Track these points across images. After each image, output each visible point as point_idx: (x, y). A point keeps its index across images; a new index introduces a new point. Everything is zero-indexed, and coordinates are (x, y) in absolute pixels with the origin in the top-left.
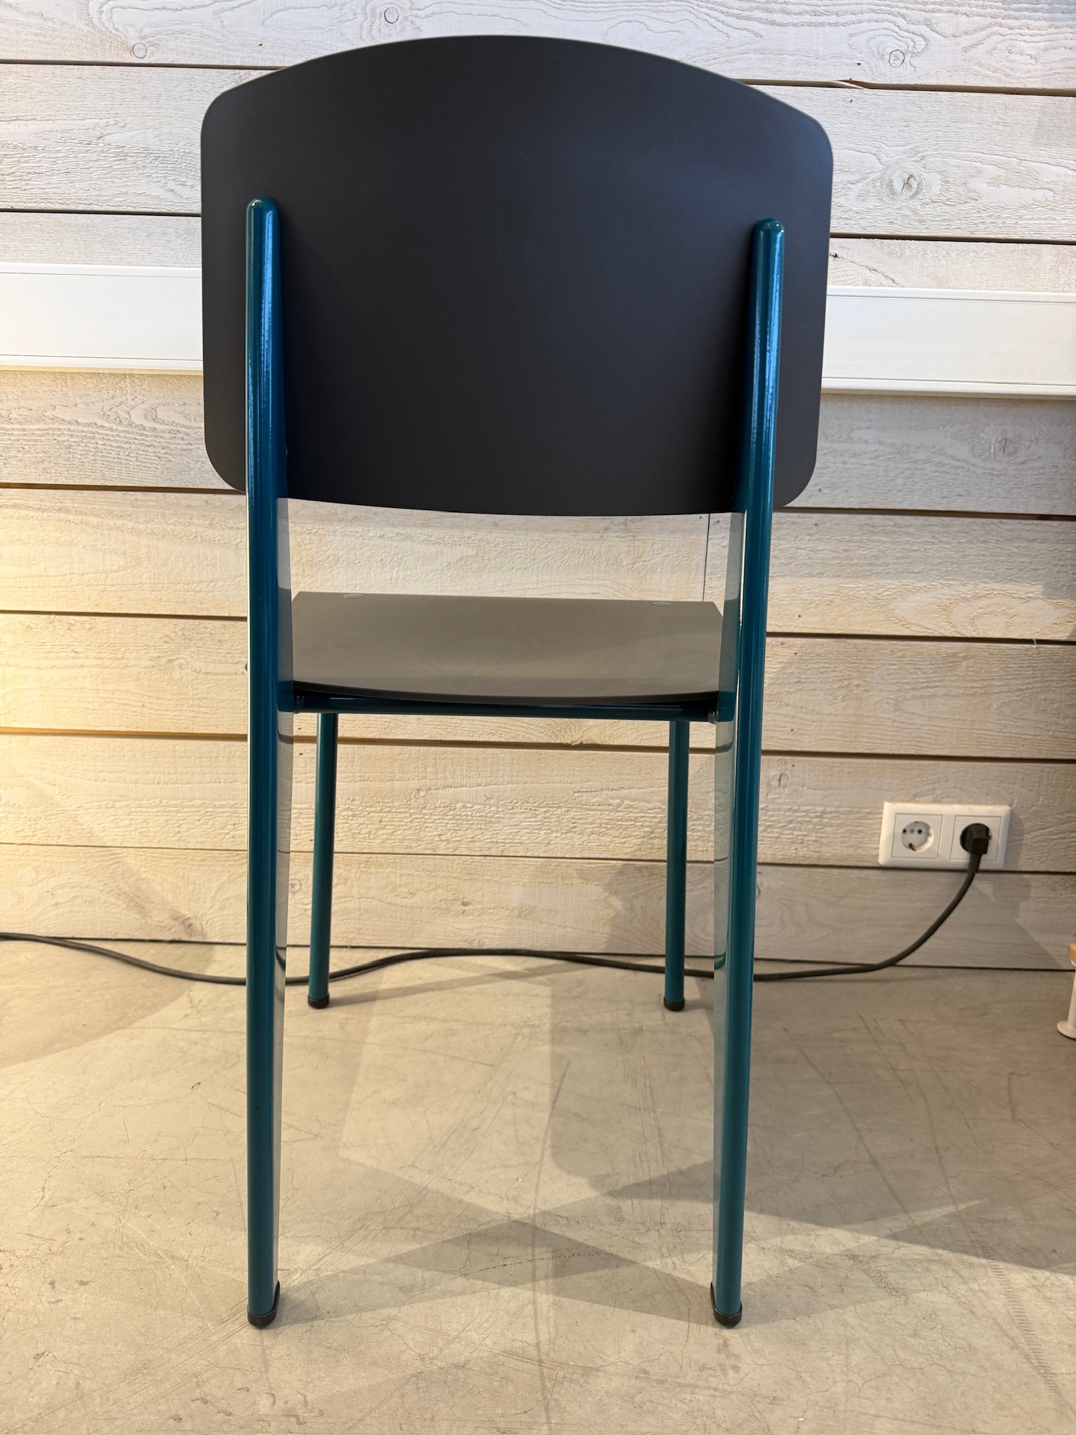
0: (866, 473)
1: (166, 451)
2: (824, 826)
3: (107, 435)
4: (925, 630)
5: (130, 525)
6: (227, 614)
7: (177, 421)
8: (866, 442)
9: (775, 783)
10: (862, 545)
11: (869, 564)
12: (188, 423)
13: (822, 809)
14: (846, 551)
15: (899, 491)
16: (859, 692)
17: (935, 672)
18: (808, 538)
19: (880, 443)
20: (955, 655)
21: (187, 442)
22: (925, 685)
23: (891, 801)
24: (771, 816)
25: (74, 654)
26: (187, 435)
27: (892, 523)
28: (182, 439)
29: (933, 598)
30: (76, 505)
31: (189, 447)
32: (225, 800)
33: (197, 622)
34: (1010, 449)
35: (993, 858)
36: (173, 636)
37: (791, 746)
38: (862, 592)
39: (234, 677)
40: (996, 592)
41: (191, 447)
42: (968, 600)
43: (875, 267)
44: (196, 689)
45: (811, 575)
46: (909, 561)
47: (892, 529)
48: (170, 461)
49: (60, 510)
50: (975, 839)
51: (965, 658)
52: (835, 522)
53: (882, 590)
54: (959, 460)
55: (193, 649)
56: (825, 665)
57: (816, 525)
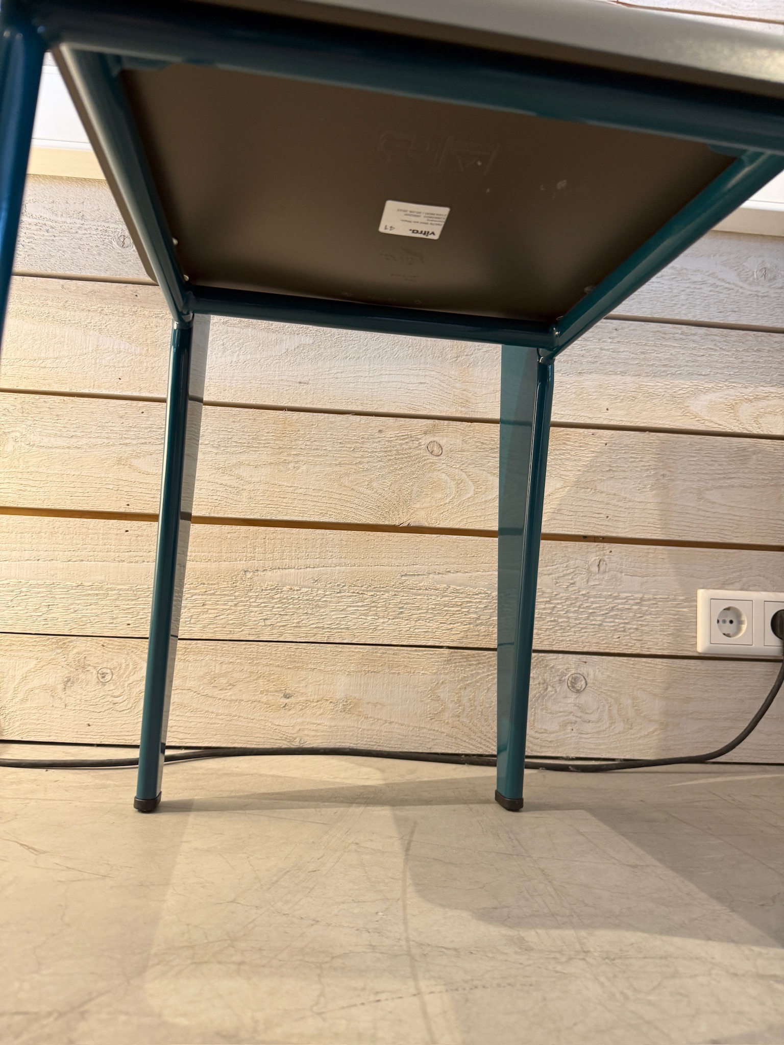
0: (654, 289)
1: (31, 240)
2: (645, 614)
4: (716, 426)
6: (67, 390)
7: (44, 216)
9: (595, 569)
10: (656, 349)
11: (665, 366)
12: (55, 218)
13: (640, 595)
14: (643, 353)
15: (683, 305)
16: (665, 481)
17: (730, 465)
18: (610, 340)
20: (744, 449)
21: (51, 234)
22: (723, 476)
23: (703, 587)
24: (593, 603)
26: (52, 228)
27: (680, 331)
28: (47, 231)
29: (721, 398)
34: (769, 276)
36: (11, 409)
37: (607, 531)
38: (660, 390)
39: (67, 450)
40: (773, 395)
41: (55, 239)
42: (751, 401)
45: (615, 373)
46: (697, 364)
47: (681, 336)
48: (33, 248)
51: (754, 453)
52: (632, 328)
53: (677, 389)
54: (729, 283)
55: (30, 422)
56: (633, 455)
57: (616, 329)
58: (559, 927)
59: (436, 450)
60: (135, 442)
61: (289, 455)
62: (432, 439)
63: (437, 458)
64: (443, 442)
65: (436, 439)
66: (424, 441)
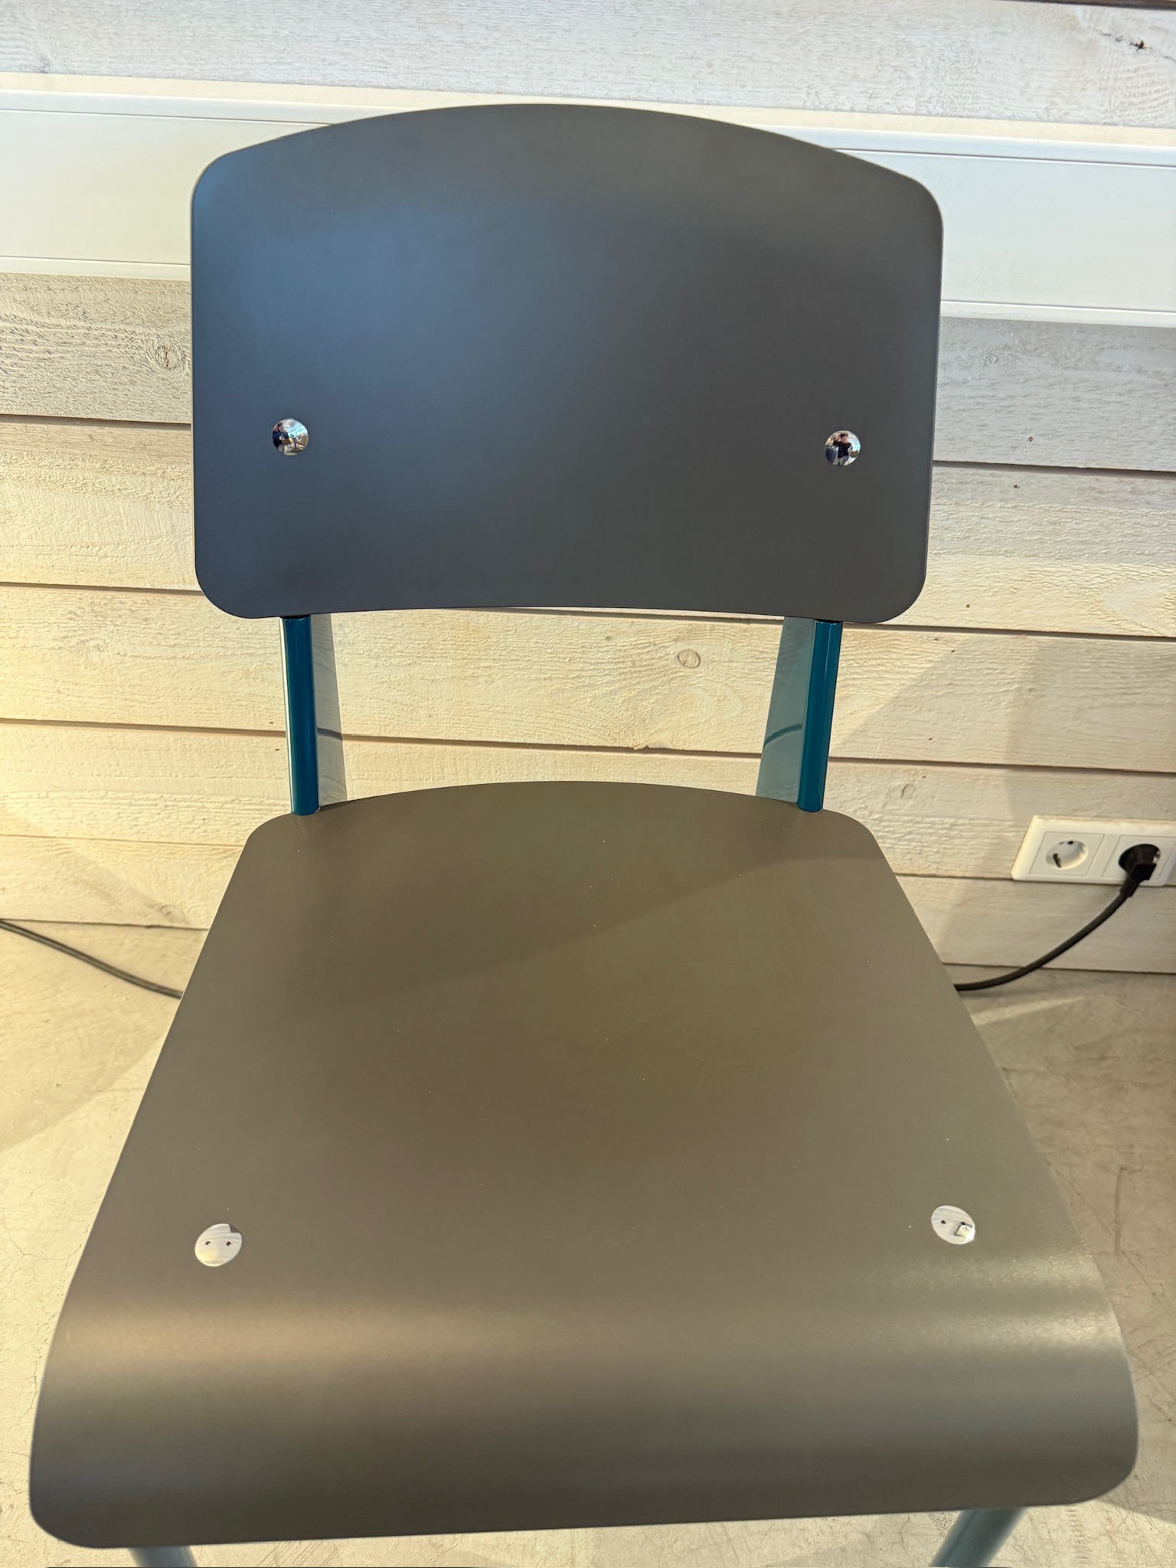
0: (1107, 415)
2: (951, 838)
4: (1139, 628)
8: (1119, 370)
9: (897, 794)
10: (1077, 516)
11: (1082, 542)
13: (952, 820)
14: (1054, 523)
15: (1151, 443)
16: (1030, 697)
17: (1139, 677)
18: (999, 504)
19: (1140, 371)
22: (1123, 691)
23: (1042, 815)
24: (885, 827)
27: (1129, 488)
29: (1162, 588)
31: (47, 355)
32: (188, 794)
33: (109, 594)
35: (1160, 876)
36: (79, 612)
37: (926, 755)
38: (1064, 578)
44: (125, 675)
45: (993, 553)
46: (1140, 539)
47: (1129, 496)
50: (1139, 860)
52: (1046, 483)
53: (1092, 576)
55: (110, 628)
56: (991, 666)
57: (1016, 486)
59: (691, 660)
62: (685, 647)
63: (691, 670)
64: (702, 651)
65: (691, 647)
66: (673, 649)
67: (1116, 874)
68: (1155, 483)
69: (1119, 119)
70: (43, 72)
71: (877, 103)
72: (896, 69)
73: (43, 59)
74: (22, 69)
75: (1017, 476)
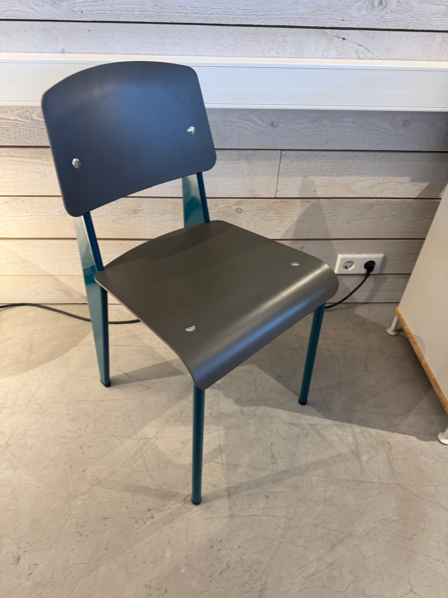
0: (346, 135)
3: (23, 124)
4: (362, 195)
5: (40, 162)
8: (348, 122)
10: (342, 163)
11: (344, 171)
14: (335, 166)
15: (359, 142)
17: (364, 210)
18: (320, 161)
19: (354, 123)
20: (372, 204)
22: (360, 214)
23: (341, 253)
25: (26, 211)
29: (367, 183)
30: (16, 154)
34: (407, 124)
35: (376, 271)
38: (340, 182)
40: (391, 181)
42: (380, 184)
43: (361, 44)
45: (320, 175)
46: (359, 169)
47: (355, 157)
49: (9, 156)
50: (370, 266)
51: (376, 205)
52: (332, 155)
53: (347, 181)
54: (385, 129)
57: (324, 156)
58: (253, 405)
59: (240, 211)
60: (117, 214)
61: (179, 216)
62: (238, 207)
63: (239, 214)
64: (242, 208)
65: (240, 207)
66: (235, 208)
67: (364, 271)
68: (361, 153)
69: (341, 57)
70: (63, 53)
71: (279, 55)
72: (284, 46)
73: (63, 50)
74: (57, 52)
75: (324, 153)
